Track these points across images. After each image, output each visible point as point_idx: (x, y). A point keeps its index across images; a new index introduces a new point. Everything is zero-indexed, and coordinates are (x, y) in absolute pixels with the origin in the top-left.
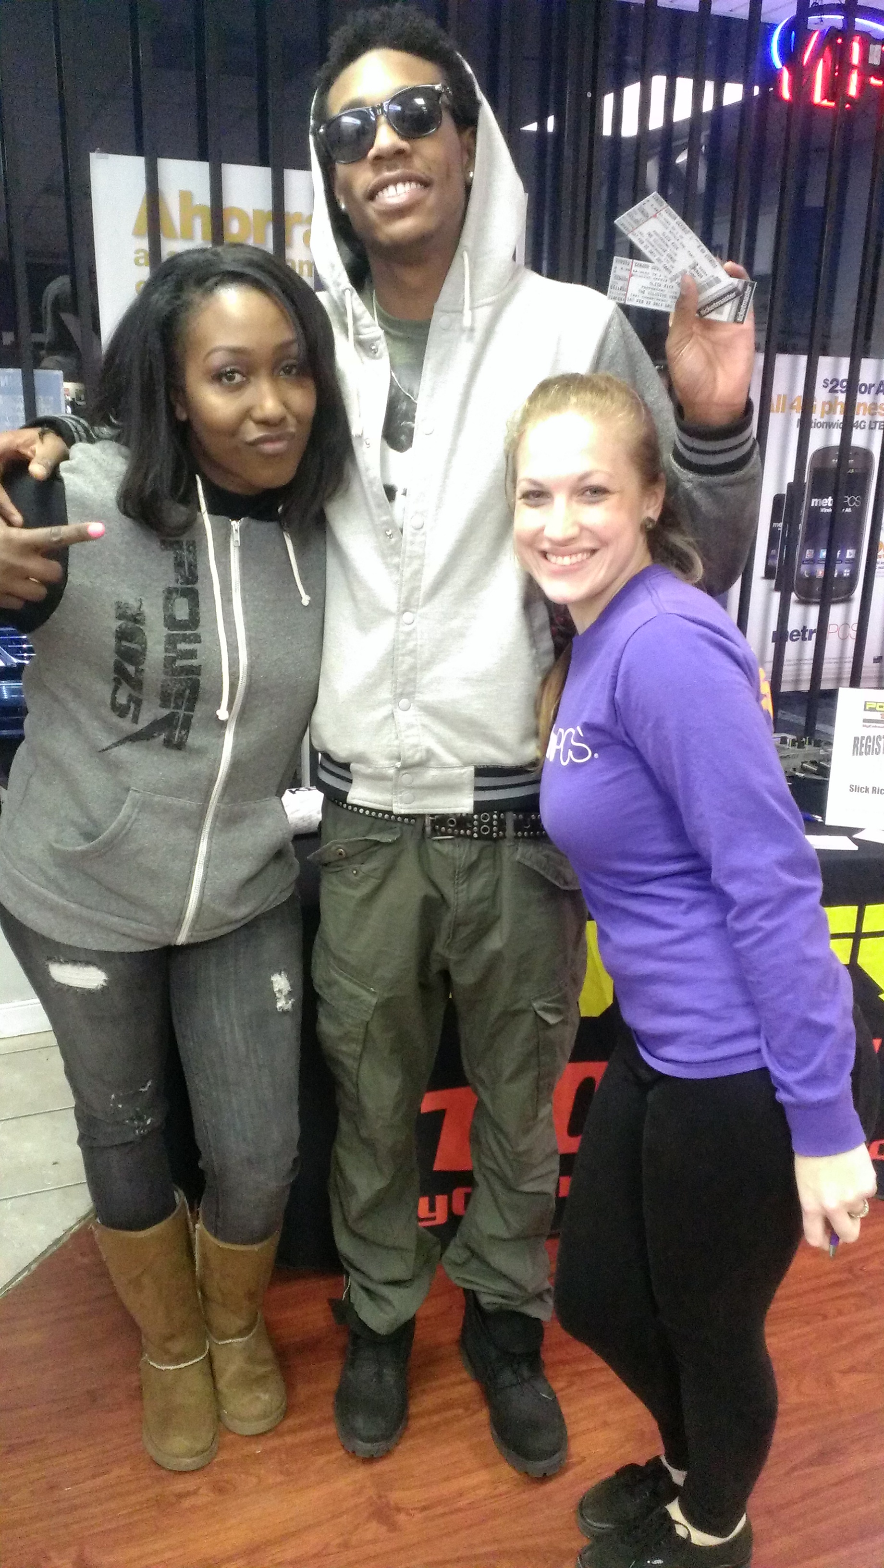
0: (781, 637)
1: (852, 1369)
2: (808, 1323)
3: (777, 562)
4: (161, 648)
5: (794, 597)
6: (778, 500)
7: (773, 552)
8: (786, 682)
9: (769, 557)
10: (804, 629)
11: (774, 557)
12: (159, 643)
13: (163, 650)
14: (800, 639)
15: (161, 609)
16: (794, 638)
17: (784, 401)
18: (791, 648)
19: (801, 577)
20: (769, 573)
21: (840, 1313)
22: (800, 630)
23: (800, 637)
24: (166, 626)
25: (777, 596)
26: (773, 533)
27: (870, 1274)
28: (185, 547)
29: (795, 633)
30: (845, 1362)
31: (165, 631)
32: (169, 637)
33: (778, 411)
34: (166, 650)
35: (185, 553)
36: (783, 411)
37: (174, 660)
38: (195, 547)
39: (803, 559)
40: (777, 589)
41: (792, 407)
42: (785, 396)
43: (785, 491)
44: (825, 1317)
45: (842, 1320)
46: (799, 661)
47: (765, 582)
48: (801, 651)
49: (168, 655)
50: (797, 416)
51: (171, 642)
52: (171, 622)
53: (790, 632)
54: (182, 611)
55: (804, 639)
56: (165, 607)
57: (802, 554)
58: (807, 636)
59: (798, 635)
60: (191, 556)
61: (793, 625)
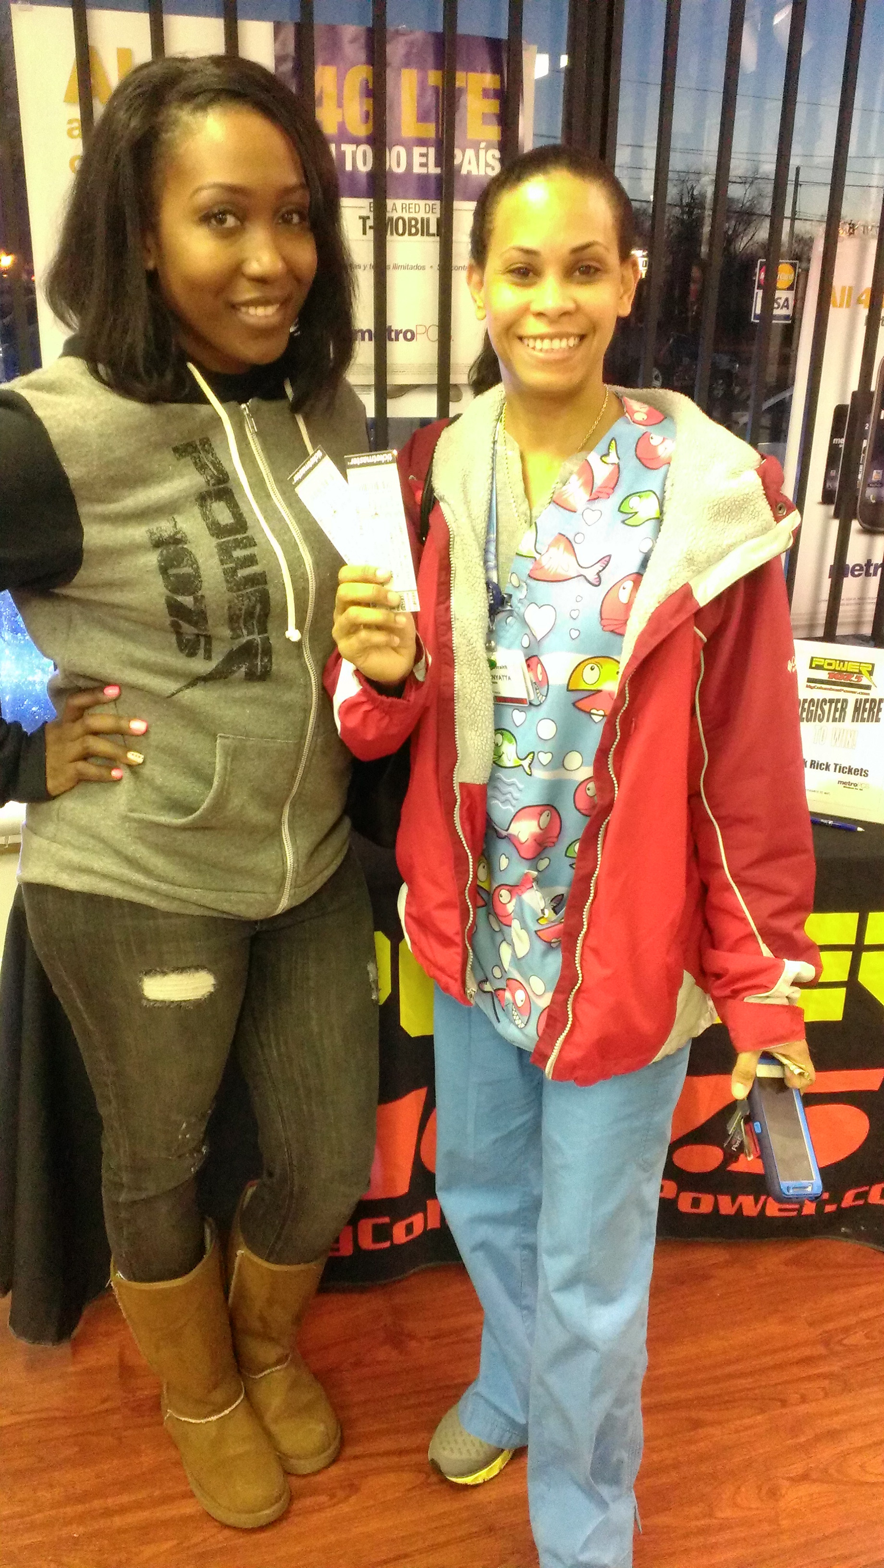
0: (839, 571)
1: (805, 1477)
2: (762, 1411)
3: (837, 484)
4: (216, 560)
5: (855, 525)
6: (840, 412)
7: (833, 473)
8: (843, 624)
9: (827, 477)
10: (869, 563)
11: (833, 479)
12: (212, 556)
13: (219, 563)
14: (864, 575)
15: (200, 519)
16: (856, 573)
17: (850, 295)
18: (850, 585)
19: (866, 503)
20: (827, 497)
21: (804, 1399)
22: (863, 564)
23: (864, 572)
24: (213, 535)
25: (835, 524)
26: (833, 450)
27: (851, 1349)
28: (199, 447)
29: (858, 568)
30: (798, 1468)
31: (214, 541)
32: (220, 546)
33: (841, 306)
34: (222, 562)
35: (202, 455)
36: (848, 306)
37: (234, 571)
38: (210, 445)
39: (869, 481)
40: (836, 515)
41: (859, 301)
42: (850, 288)
43: (848, 401)
44: (784, 1403)
45: (803, 1409)
46: (862, 600)
47: (822, 508)
48: (864, 588)
49: (226, 566)
50: (864, 312)
51: (225, 551)
52: (217, 530)
53: (851, 567)
54: (224, 517)
55: (868, 574)
56: (205, 516)
57: (868, 474)
58: (872, 571)
59: (861, 569)
60: (210, 455)
61: (854, 557)
